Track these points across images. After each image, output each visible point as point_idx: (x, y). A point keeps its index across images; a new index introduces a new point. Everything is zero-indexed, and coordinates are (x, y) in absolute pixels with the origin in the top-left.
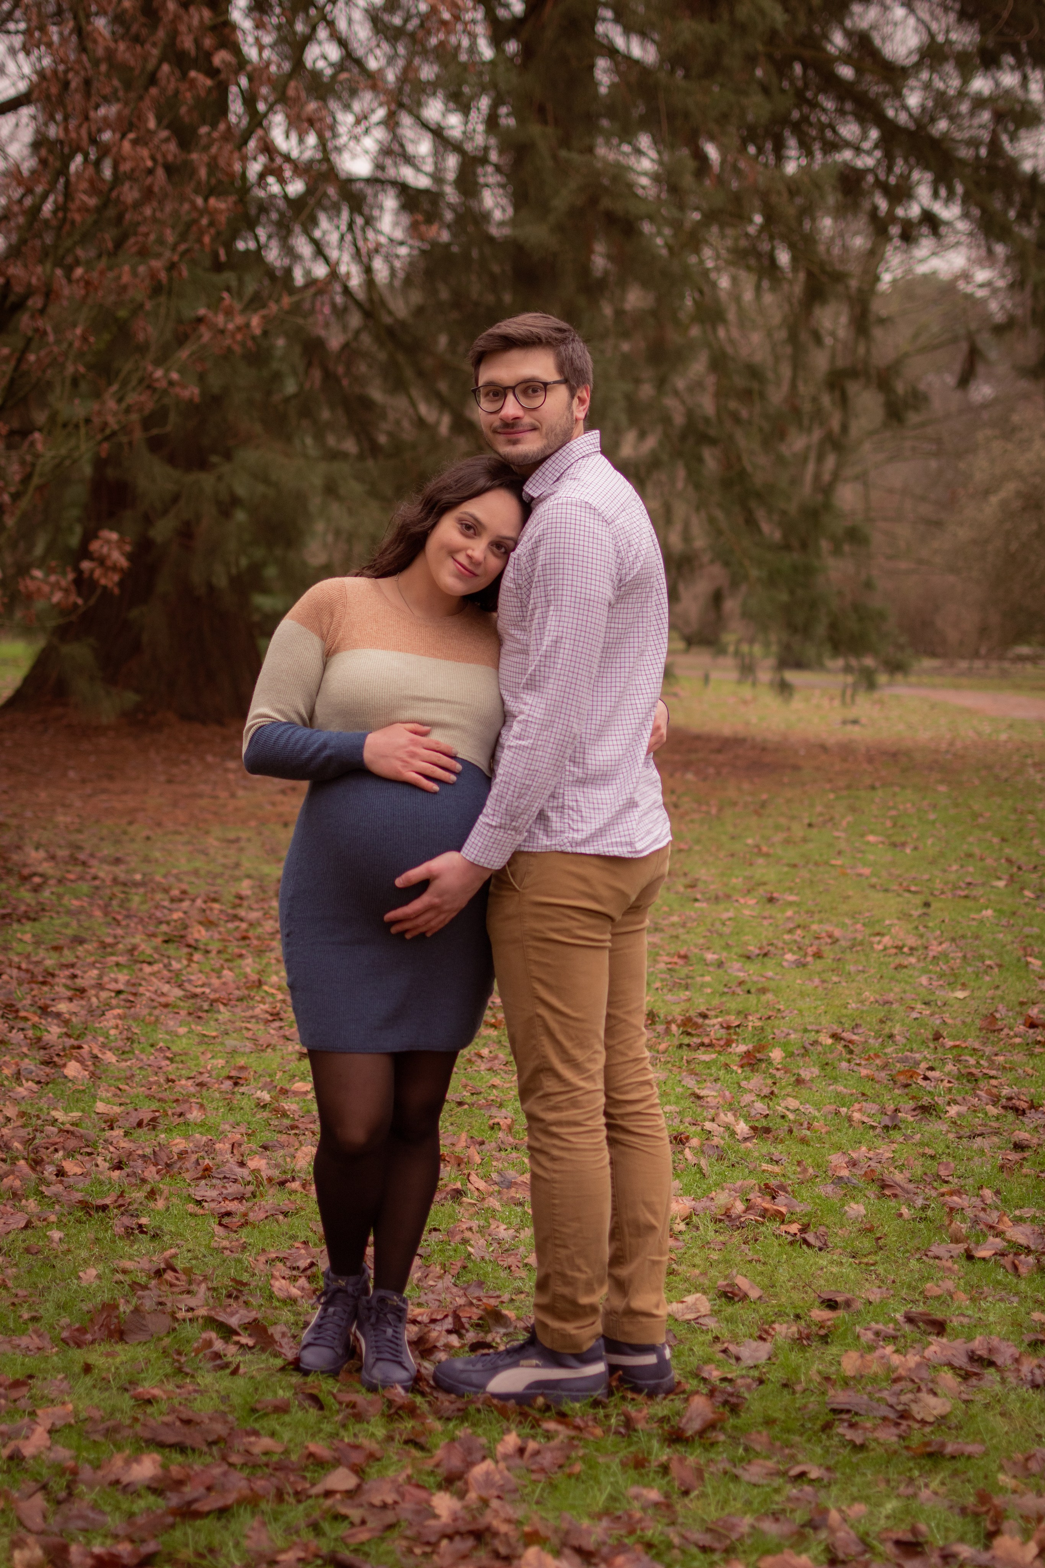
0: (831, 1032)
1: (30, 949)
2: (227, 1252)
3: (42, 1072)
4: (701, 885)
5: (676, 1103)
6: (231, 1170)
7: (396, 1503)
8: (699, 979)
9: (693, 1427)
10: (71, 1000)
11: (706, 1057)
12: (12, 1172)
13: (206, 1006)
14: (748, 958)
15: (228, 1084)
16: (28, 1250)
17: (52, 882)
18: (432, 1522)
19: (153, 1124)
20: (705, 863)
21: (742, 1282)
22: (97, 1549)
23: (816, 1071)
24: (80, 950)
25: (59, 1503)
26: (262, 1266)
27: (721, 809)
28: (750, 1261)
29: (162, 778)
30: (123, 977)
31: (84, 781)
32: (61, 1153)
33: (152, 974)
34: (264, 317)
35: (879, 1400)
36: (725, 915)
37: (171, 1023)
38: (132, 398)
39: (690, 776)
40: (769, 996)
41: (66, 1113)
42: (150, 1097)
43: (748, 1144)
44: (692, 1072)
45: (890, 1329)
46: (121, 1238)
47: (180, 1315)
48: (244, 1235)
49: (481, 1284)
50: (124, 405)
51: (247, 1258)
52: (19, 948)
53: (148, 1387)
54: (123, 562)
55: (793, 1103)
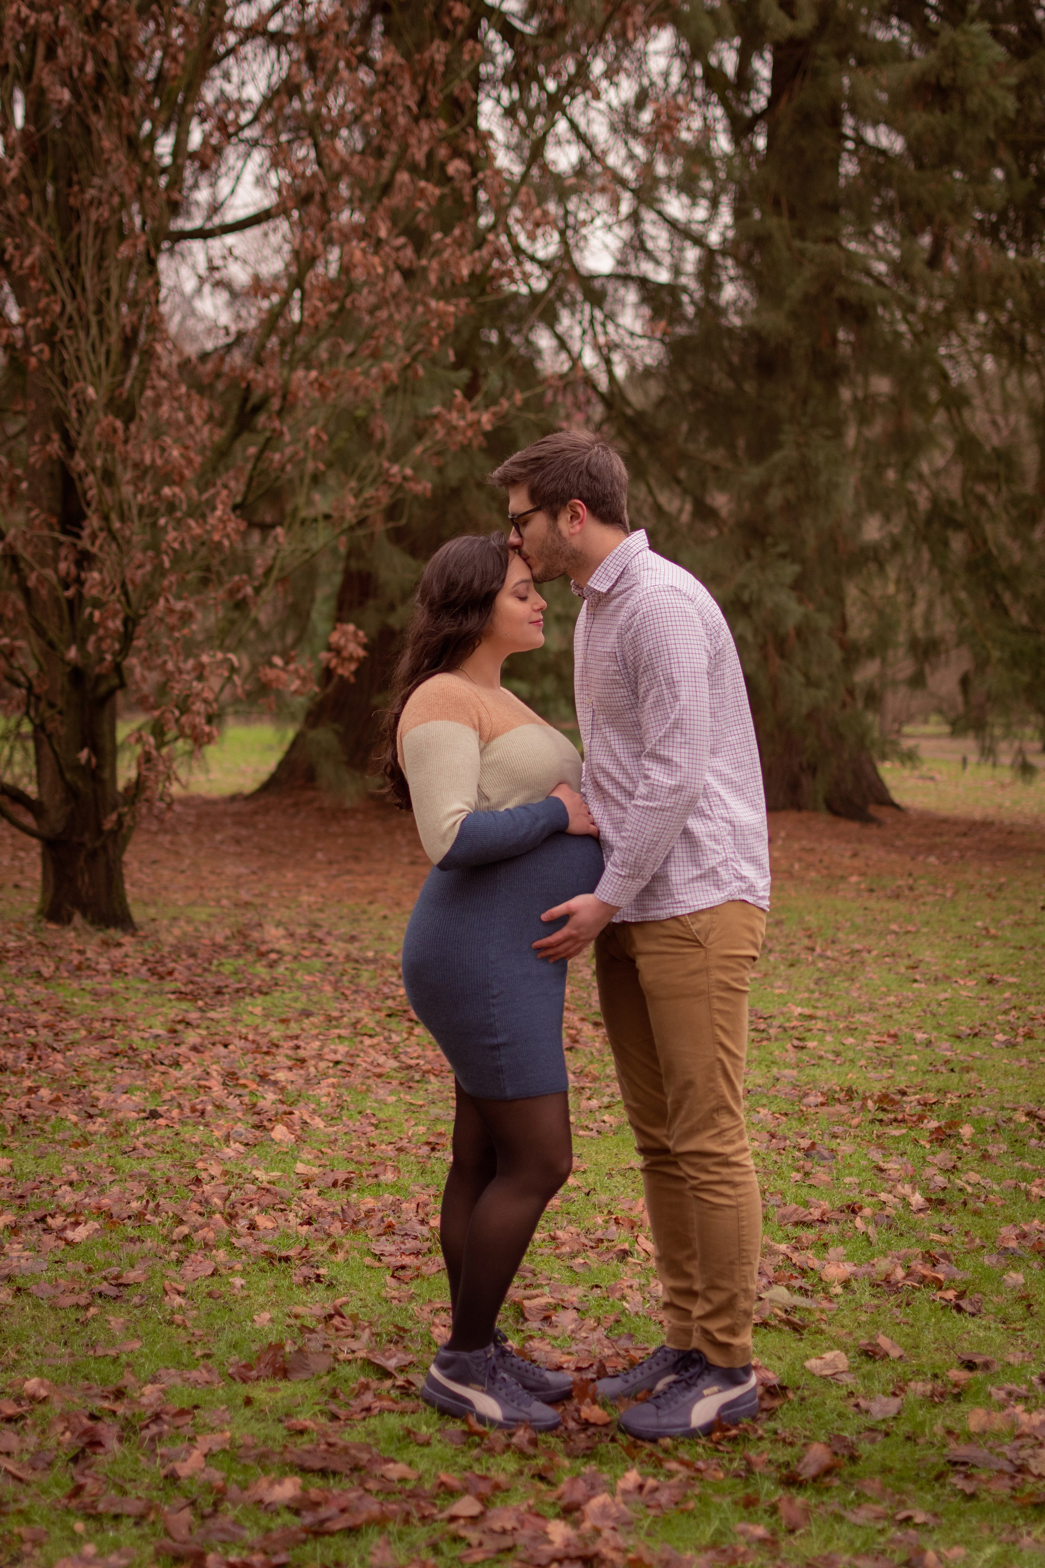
0: (1027, 1110)
1: (258, 1021)
2: (395, 1302)
3: (250, 1135)
4: (922, 967)
5: (858, 1175)
6: (413, 1228)
7: (514, 1529)
8: (905, 1058)
9: (808, 1471)
10: (290, 1069)
11: (896, 1133)
12: (208, 1225)
13: (417, 1077)
14: (958, 1037)
15: (426, 1149)
16: (210, 1295)
17: (288, 958)
18: (546, 1548)
19: (348, 1184)
20: (931, 945)
21: (884, 1341)
22: (233, 1558)
23: (1004, 1147)
24: (306, 1023)
25: (203, 1517)
26: (425, 1315)
27: (956, 893)
28: (898, 1324)
29: (406, 860)
30: (342, 1049)
31: (330, 863)
32: (255, 1209)
33: (372, 1046)
34: (494, 414)
35: (998, 1455)
36: (942, 996)
37: (381, 1092)
38: (369, 493)
39: (932, 859)
40: (973, 1075)
41: (267, 1173)
42: (348, 1160)
43: (922, 1215)
44: (881, 1147)
45: (1022, 1389)
46: (299, 1286)
47: (341, 1356)
48: (413, 1288)
49: (631, 1336)
50: (361, 500)
51: (414, 1307)
52: (248, 1020)
53: (303, 1419)
54: (361, 653)
55: (974, 1177)
